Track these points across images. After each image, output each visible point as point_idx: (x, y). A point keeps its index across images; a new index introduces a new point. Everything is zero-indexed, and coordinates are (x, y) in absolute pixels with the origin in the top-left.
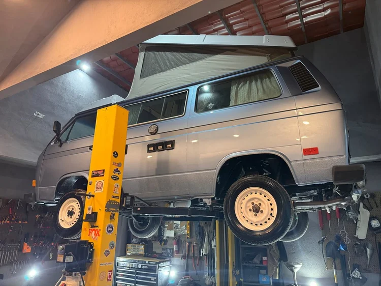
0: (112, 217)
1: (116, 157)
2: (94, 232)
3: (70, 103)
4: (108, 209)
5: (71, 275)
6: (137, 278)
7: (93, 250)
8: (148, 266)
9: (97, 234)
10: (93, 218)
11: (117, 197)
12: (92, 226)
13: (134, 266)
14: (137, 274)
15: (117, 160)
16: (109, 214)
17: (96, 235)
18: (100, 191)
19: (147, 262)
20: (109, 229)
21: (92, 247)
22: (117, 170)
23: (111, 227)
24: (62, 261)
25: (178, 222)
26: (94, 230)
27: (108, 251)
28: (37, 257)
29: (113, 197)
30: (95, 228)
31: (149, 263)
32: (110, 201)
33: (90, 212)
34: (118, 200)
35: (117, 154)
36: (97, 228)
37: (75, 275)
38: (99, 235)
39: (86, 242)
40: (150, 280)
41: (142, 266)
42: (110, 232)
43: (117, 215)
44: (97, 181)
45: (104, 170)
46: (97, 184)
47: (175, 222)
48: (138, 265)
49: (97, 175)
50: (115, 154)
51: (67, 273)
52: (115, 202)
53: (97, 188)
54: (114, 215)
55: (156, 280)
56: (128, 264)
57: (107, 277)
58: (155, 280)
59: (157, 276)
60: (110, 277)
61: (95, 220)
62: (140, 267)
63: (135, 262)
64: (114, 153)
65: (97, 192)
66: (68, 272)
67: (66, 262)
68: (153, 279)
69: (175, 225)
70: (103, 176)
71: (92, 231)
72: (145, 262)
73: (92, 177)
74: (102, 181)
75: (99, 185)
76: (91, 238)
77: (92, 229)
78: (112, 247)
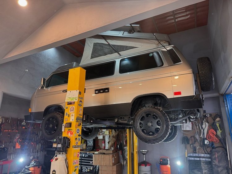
0: (79, 125)
1: (80, 94)
2: (70, 133)
6: (82, 162)
7: (70, 142)
9: (72, 133)
11: (81, 115)
12: (69, 130)
14: (82, 160)
15: (81, 96)
16: (78, 123)
21: (70, 140)
22: (81, 101)
23: (78, 130)
26: (70, 132)
27: (77, 142)
31: (89, 154)
32: (78, 117)
34: (82, 117)
35: (81, 93)
36: (72, 131)
37: (62, 154)
38: (73, 134)
39: (67, 137)
40: (89, 163)
41: (85, 155)
42: (78, 132)
46: (71, 108)
48: (82, 155)
51: (58, 153)
52: (80, 117)
53: (71, 111)
57: (77, 155)
61: (70, 126)
63: (81, 153)
64: (79, 92)
68: (91, 162)
69: (103, 132)
70: (74, 104)
71: (69, 132)
72: (87, 153)
74: (73, 107)
75: (72, 108)
76: (69, 135)
77: (69, 131)
78: (79, 140)
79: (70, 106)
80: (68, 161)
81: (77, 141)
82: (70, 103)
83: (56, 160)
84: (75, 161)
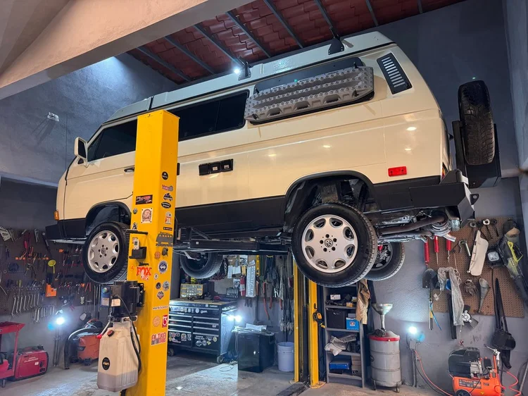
0: (165, 253)
1: (165, 179)
2: (143, 271)
3: (93, 99)
4: (160, 243)
5: (119, 321)
6: (195, 325)
7: (144, 291)
8: (208, 310)
10: (141, 254)
11: (170, 229)
12: (141, 264)
13: (189, 311)
14: (195, 320)
15: (168, 183)
16: (161, 249)
17: (146, 274)
18: (148, 222)
19: (207, 306)
20: (161, 267)
21: (142, 288)
22: (168, 196)
23: (164, 264)
24: (108, 305)
25: (245, 257)
26: (143, 268)
27: (161, 293)
28: (65, 302)
29: (165, 228)
30: (145, 267)
31: (209, 307)
32: (162, 234)
33: (137, 247)
34: (172, 233)
35: (167, 175)
36: (147, 266)
38: (150, 274)
39: (135, 283)
40: (211, 326)
41: (200, 310)
42: (163, 270)
43: (171, 250)
44: (144, 210)
45: (151, 196)
46: (144, 213)
47: (241, 256)
48: (195, 310)
49: (143, 202)
50: (165, 176)
51: (114, 319)
52: (167, 234)
53: (144, 218)
54: (167, 250)
55: (219, 327)
56: (182, 309)
57: (161, 322)
58: (217, 327)
59: (219, 322)
60: (165, 322)
61: (144, 256)
62: (197, 311)
63: (191, 305)
64: (163, 174)
65: (145, 222)
66: (115, 317)
67: (112, 305)
68: (214, 325)
69: (241, 260)
70: (151, 202)
71: (141, 269)
72: (204, 306)
73: (137, 203)
74: (150, 209)
75: (146, 213)
76: (141, 278)
77: (141, 267)
78: (167, 287)
79: (143, 207)
80: (138, 336)
81: (162, 289)
82: (141, 201)
83: (111, 334)
84: (157, 337)
